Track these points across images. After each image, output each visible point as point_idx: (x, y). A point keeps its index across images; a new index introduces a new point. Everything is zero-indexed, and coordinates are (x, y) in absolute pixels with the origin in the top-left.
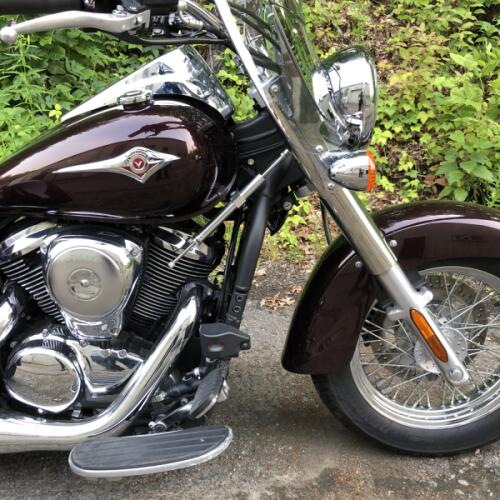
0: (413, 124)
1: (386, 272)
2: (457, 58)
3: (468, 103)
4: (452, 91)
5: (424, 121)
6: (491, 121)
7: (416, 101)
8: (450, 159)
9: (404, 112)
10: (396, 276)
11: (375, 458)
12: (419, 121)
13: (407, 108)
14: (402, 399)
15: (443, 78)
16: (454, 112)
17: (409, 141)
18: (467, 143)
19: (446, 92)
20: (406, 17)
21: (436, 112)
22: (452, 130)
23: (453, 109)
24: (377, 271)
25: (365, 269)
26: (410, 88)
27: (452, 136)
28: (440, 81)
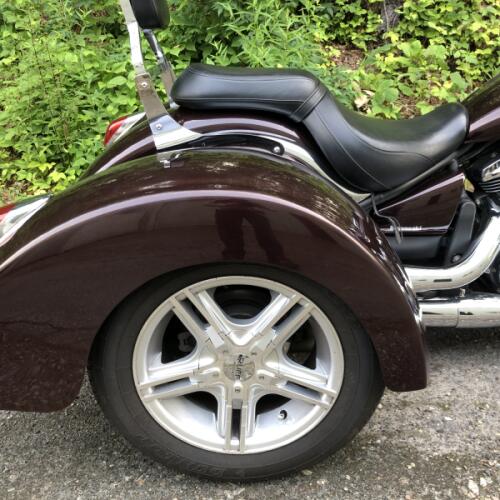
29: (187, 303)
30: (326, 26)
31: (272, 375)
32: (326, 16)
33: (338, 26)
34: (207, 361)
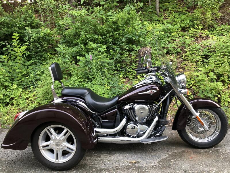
0: (190, 84)
1: (191, 109)
2: (199, 69)
3: (203, 79)
4: (199, 76)
5: (193, 83)
6: (210, 82)
7: (190, 79)
8: (200, 92)
9: (187, 81)
10: (193, 110)
11: (192, 149)
12: (192, 83)
13: (188, 80)
14: (196, 137)
15: (196, 73)
16: (200, 81)
17: (190, 88)
18: (204, 88)
19: (198, 76)
20: (185, 59)
21: (196, 81)
22: (200, 85)
23: (200, 80)
24: (189, 109)
25: (187, 109)
26: (189, 76)
27: (200, 86)
28: (196, 74)
29: (48, 130)
30: (123, 74)
31: (64, 145)
32: (123, 71)
33: (126, 74)
34: (52, 142)
